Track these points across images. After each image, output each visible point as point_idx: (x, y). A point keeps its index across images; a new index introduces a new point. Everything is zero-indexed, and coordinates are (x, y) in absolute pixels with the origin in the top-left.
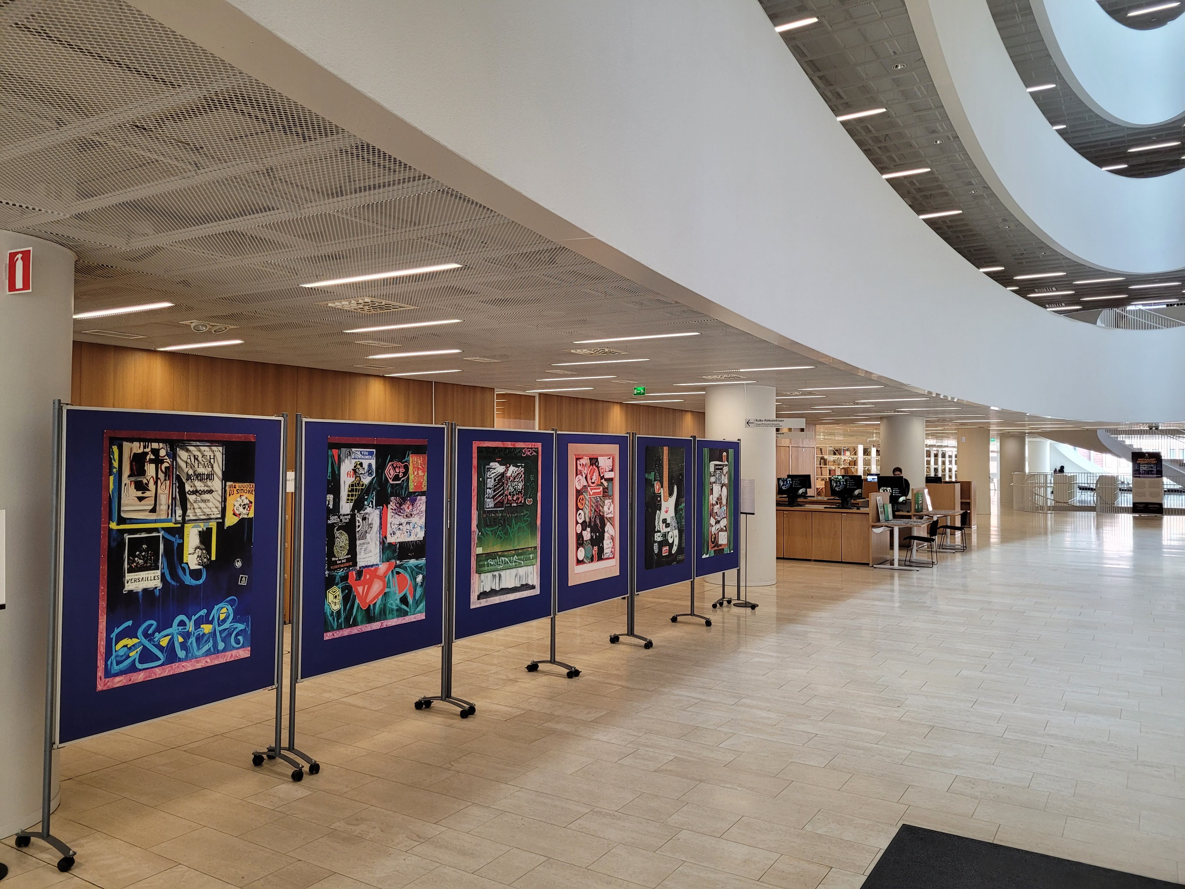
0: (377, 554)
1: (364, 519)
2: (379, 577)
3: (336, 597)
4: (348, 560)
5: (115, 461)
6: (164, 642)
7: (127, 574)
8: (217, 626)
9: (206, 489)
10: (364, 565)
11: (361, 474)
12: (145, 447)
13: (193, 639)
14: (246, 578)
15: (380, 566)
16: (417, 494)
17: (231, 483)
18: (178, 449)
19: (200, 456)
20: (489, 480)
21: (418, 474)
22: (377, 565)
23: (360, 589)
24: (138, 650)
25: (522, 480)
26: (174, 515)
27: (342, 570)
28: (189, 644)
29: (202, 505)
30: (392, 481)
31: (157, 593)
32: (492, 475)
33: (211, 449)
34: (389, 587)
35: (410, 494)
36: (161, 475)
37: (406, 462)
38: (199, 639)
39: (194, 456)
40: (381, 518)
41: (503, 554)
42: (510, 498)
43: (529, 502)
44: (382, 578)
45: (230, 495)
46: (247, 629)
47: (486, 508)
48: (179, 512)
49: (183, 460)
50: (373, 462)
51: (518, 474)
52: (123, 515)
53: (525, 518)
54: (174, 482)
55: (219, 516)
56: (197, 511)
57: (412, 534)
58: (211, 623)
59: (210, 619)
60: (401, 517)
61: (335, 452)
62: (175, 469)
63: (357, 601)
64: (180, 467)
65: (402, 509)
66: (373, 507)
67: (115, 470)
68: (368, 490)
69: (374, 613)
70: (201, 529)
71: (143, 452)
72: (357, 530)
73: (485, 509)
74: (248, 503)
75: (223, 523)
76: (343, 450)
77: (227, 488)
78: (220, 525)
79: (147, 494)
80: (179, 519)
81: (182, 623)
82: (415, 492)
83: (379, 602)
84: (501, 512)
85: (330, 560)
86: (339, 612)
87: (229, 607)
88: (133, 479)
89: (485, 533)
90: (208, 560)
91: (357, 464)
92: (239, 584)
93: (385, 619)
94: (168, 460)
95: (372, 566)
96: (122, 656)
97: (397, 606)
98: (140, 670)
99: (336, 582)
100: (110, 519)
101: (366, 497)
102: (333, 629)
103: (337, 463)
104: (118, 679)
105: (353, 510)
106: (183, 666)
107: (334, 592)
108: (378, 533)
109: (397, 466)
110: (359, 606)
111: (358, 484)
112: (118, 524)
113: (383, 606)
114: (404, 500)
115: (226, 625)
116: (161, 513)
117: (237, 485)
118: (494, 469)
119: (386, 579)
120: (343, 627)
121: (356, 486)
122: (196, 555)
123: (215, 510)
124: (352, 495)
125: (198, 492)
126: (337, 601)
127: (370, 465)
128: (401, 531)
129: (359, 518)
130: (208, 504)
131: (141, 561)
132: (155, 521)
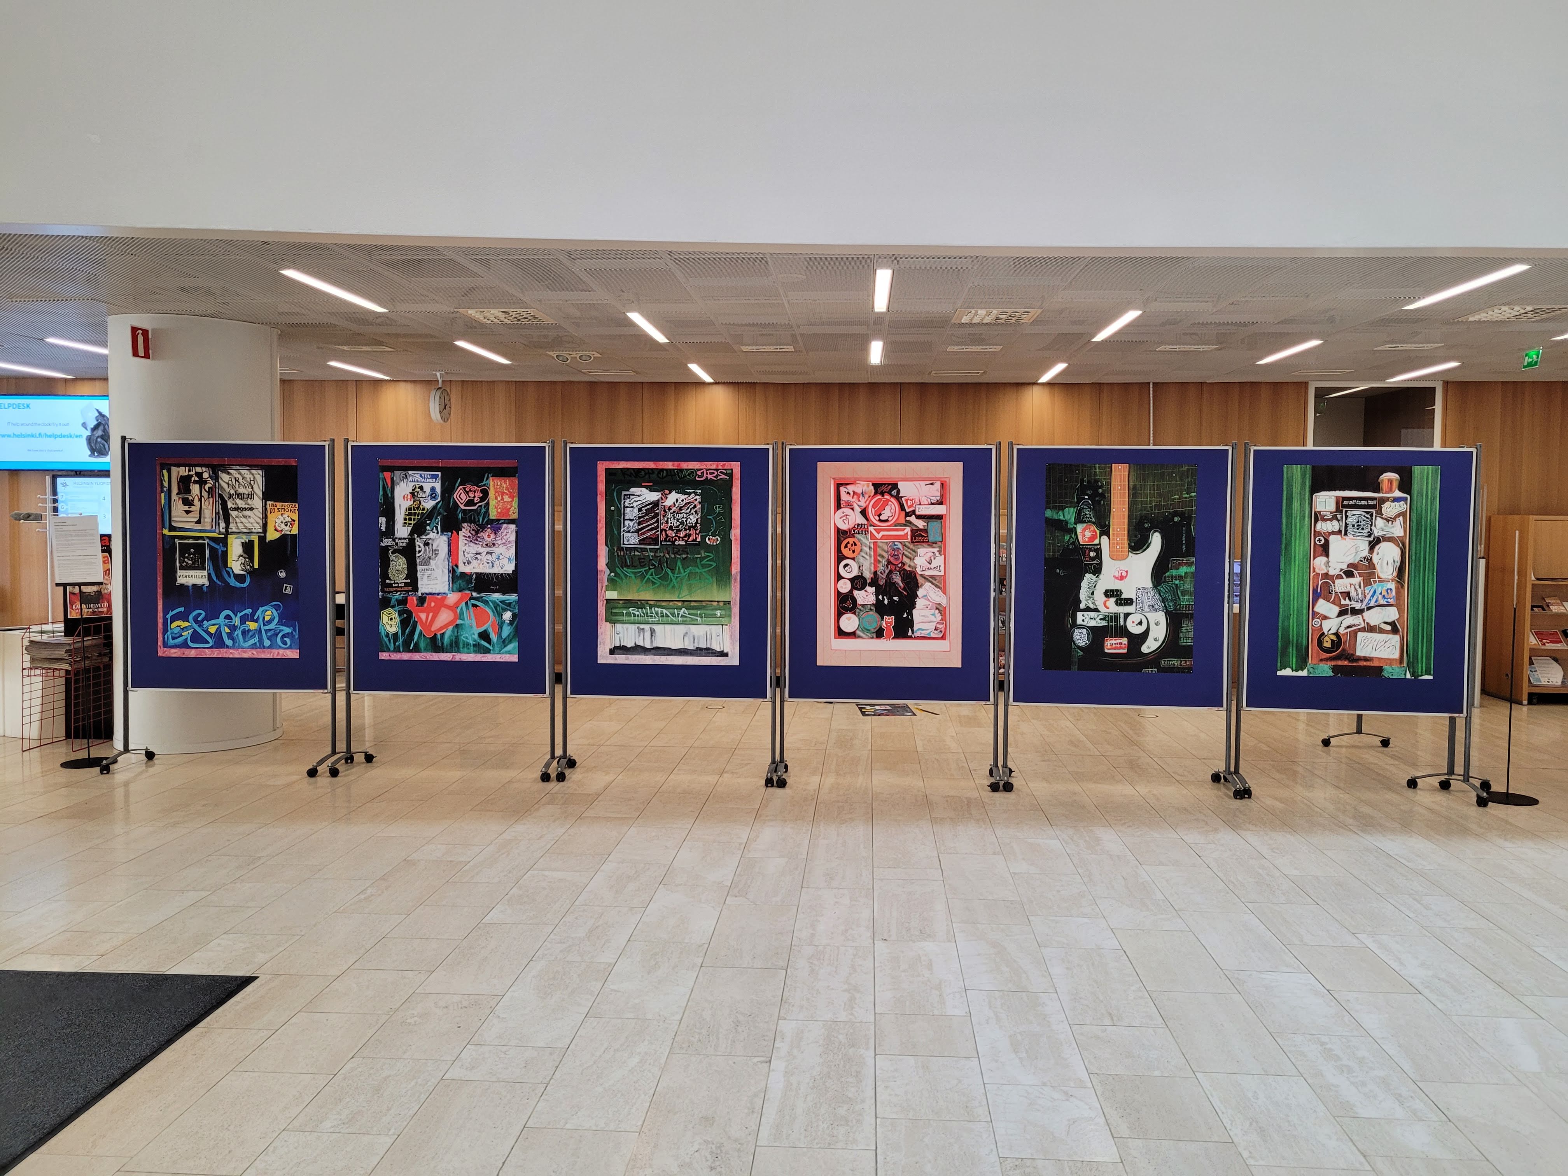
0: (444, 582)
1: (426, 544)
2: (448, 607)
3: (391, 619)
4: (406, 584)
5: (165, 481)
6: (212, 630)
7: (178, 571)
8: (262, 626)
9: (247, 506)
10: (427, 592)
11: (422, 497)
12: (189, 471)
13: (238, 632)
14: (290, 587)
15: (449, 595)
16: (501, 522)
17: (272, 502)
18: (220, 472)
19: (241, 478)
20: (628, 509)
21: (502, 499)
22: (444, 593)
23: (423, 616)
24: (190, 631)
25: (696, 512)
26: (217, 527)
27: (399, 593)
28: (235, 635)
29: (244, 520)
30: (464, 506)
31: (205, 589)
32: (635, 504)
33: (251, 472)
34: (463, 620)
35: (491, 522)
36: (205, 494)
37: (484, 485)
38: (244, 633)
39: (235, 478)
40: (449, 545)
41: (658, 603)
42: (671, 534)
43: (713, 540)
44: (453, 608)
45: (271, 513)
46: (294, 633)
47: (624, 544)
48: (222, 525)
49: (224, 482)
50: (438, 486)
51: (689, 503)
52: (173, 524)
53: (704, 562)
54: (217, 500)
55: (261, 531)
56: (238, 524)
57: (495, 565)
58: (256, 621)
59: (255, 618)
60: (478, 546)
61: (387, 475)
62: (217, 489)
63: (419, 628)
64: (222, 487)
65: (479, 537)
66: (438, 533)
67: (165, 489)
68: (431, 514)
69: (443, 644)
70: (243, 541)
71: (189, 475)
72: (418, 555)
73: (622, 546)
74: (290, 520)
75: (265, 536)
76: (397, 473)
77: (268, 506)
78: (262, 539)
79: (193, 508)
80: (224, 530)
81: (228, 617)
82: (499, 520)
83: (448, 633)
84: (656, 550)
85: (383, 582)
86: (395, 635)
87: (274, 611)
88: (180, 496)
89: (622, 575)
90: (251, 567)
91: (416, 487)
92: (284, 592)
93: (458, 651)
94: (211, 482)
95: (438, 594)
96: (176, 634)
97: (475, 641)
98: (192, 648)
99: (392, 604)
100: (163, 527)
101: (428, 522)
102: (389, 650)
103: (389, 486)
104: (173, 651)
105: (412, 533)
106: (231, 653)
107: (389, 614)
108: (446, 560)
109: (470, 490)
110: (421, 633)
111: (418, 508)
112: (170, 531)
113: (454, 638)
114: (483, 527)
115: (272, 626)
116: (206, 524)
117: (278, 504)
118: (639, 496)
119: (458, 610)
120: (402, 650)
121: (414, 510)
122: (239, 562)
123: (255, 525)
124: (410, 519)
125: (240, 509)
126: (393, 623)
127: (433, 489)
128: (479, 561)
129: (419, 543)
130: (249, 519)
131: (190, 562)
132: (201, 531)
